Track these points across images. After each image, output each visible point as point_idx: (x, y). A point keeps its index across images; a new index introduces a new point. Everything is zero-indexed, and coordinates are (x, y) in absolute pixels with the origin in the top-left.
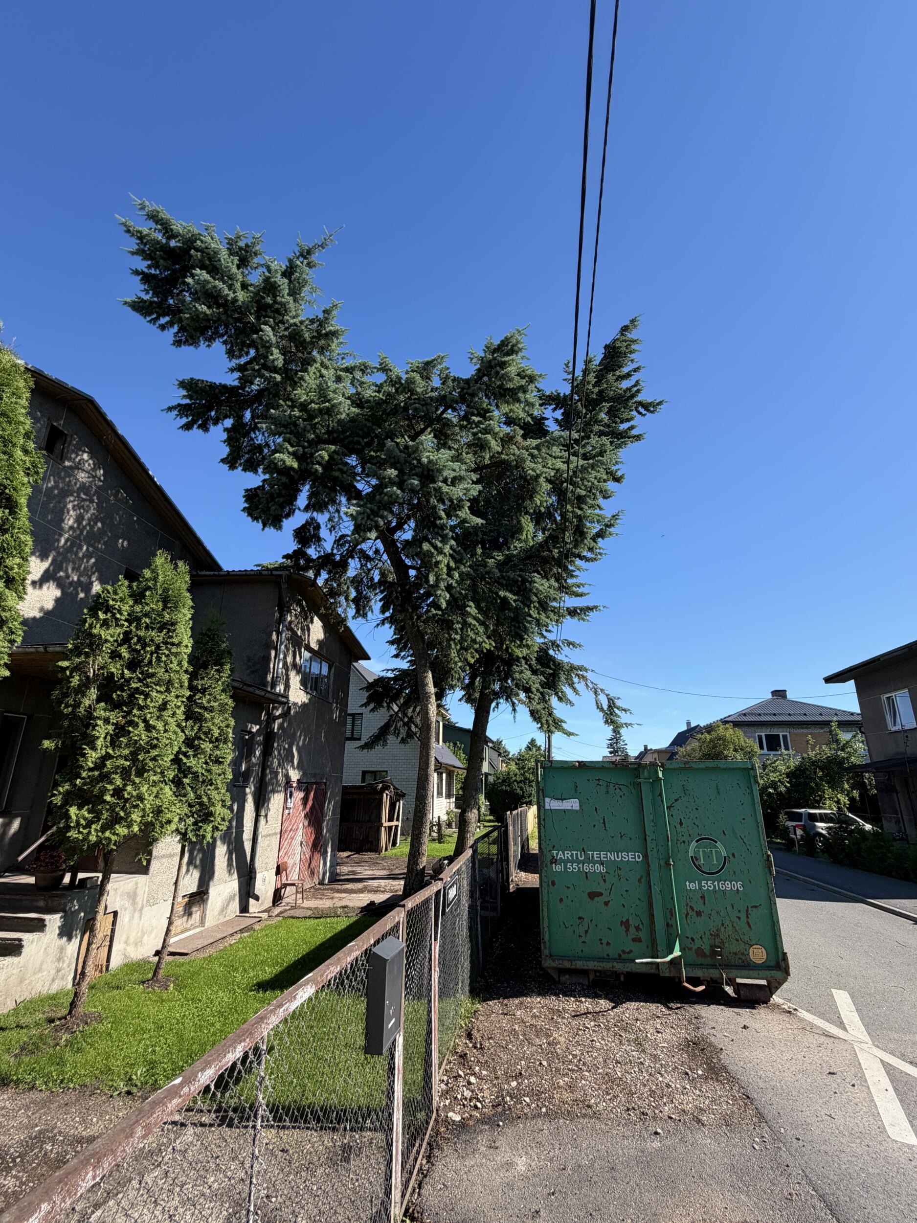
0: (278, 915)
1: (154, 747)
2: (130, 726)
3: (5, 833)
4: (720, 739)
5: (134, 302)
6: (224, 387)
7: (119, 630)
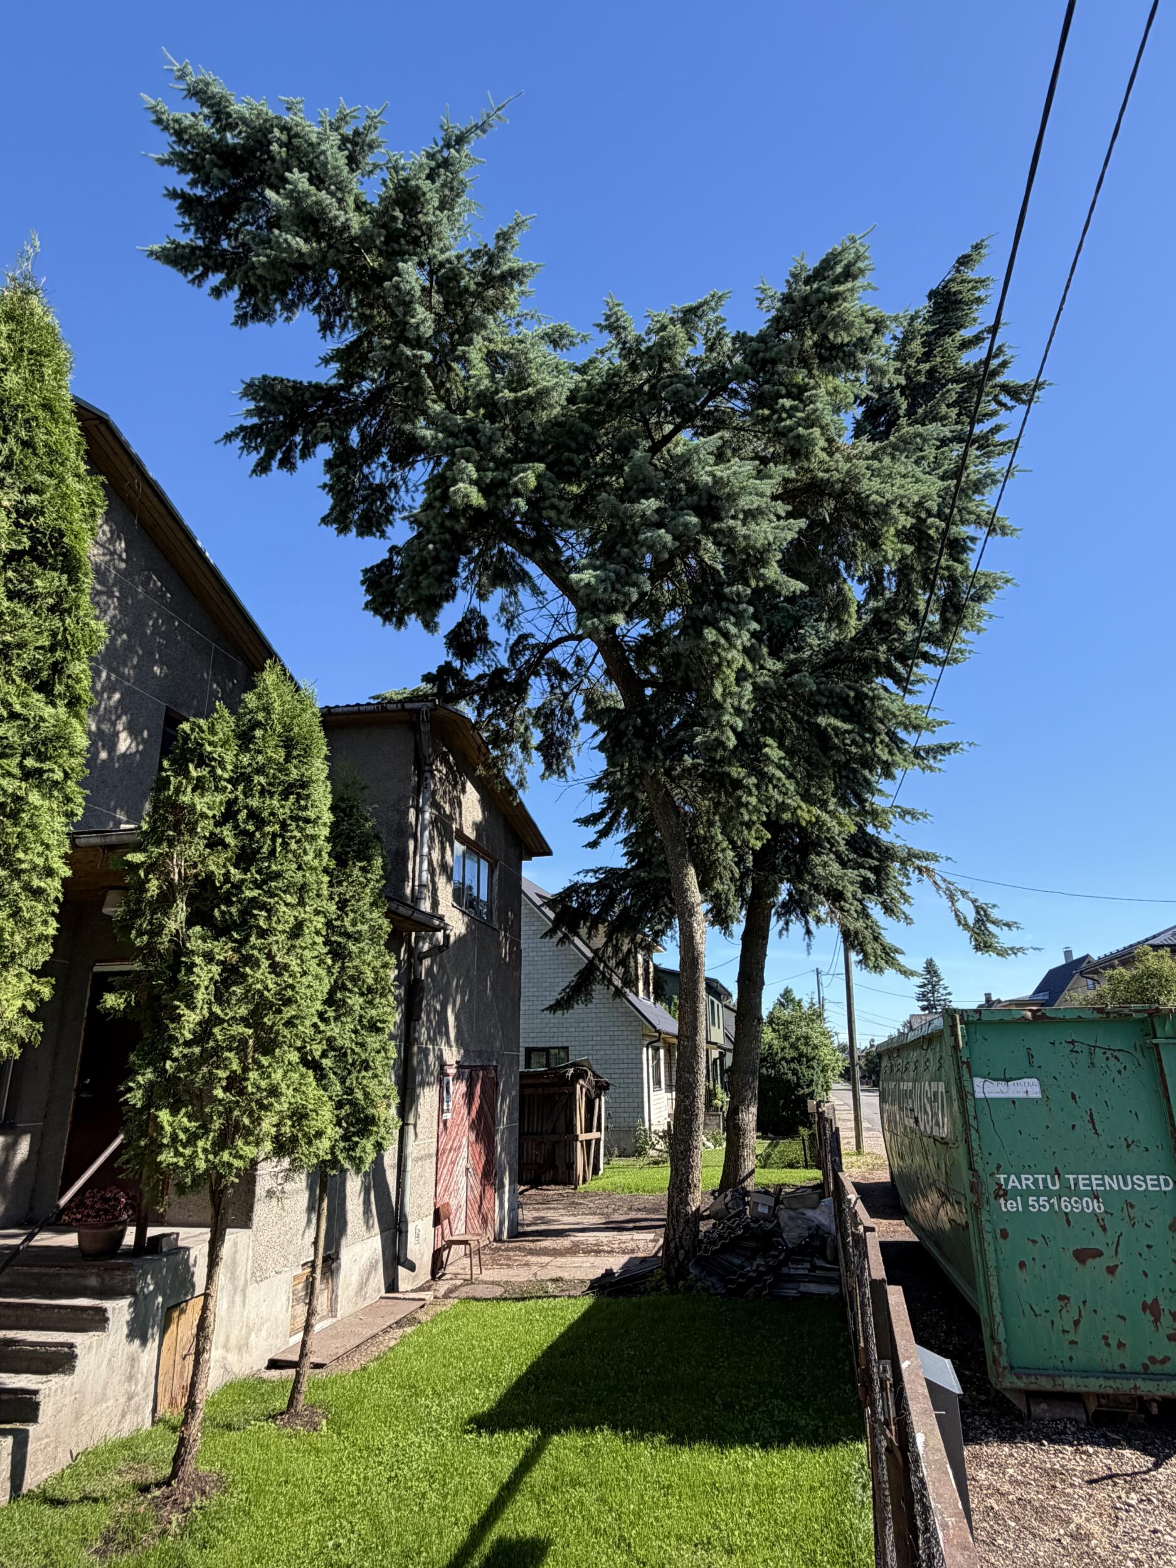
0: (446, 1296)
1: (288, 1002)
2: (245, 965)
3: (7, 1162)
4: (1152, 975)
5: (164, 249)
6: (318, 387)
7: (219, 797)
